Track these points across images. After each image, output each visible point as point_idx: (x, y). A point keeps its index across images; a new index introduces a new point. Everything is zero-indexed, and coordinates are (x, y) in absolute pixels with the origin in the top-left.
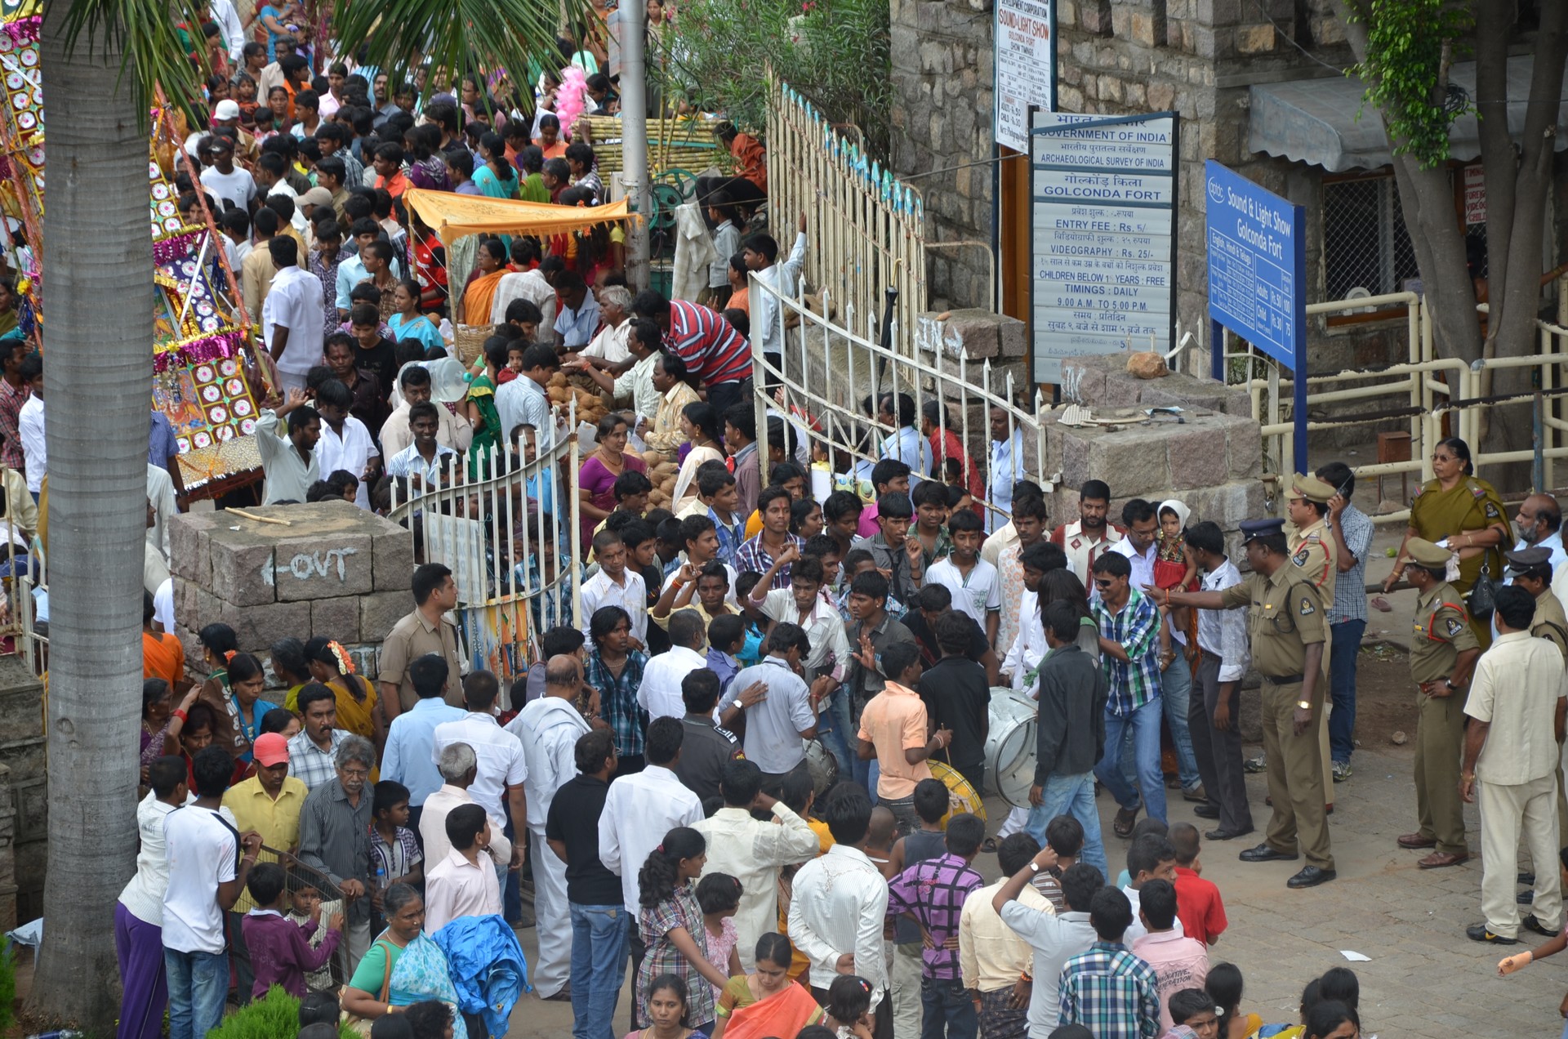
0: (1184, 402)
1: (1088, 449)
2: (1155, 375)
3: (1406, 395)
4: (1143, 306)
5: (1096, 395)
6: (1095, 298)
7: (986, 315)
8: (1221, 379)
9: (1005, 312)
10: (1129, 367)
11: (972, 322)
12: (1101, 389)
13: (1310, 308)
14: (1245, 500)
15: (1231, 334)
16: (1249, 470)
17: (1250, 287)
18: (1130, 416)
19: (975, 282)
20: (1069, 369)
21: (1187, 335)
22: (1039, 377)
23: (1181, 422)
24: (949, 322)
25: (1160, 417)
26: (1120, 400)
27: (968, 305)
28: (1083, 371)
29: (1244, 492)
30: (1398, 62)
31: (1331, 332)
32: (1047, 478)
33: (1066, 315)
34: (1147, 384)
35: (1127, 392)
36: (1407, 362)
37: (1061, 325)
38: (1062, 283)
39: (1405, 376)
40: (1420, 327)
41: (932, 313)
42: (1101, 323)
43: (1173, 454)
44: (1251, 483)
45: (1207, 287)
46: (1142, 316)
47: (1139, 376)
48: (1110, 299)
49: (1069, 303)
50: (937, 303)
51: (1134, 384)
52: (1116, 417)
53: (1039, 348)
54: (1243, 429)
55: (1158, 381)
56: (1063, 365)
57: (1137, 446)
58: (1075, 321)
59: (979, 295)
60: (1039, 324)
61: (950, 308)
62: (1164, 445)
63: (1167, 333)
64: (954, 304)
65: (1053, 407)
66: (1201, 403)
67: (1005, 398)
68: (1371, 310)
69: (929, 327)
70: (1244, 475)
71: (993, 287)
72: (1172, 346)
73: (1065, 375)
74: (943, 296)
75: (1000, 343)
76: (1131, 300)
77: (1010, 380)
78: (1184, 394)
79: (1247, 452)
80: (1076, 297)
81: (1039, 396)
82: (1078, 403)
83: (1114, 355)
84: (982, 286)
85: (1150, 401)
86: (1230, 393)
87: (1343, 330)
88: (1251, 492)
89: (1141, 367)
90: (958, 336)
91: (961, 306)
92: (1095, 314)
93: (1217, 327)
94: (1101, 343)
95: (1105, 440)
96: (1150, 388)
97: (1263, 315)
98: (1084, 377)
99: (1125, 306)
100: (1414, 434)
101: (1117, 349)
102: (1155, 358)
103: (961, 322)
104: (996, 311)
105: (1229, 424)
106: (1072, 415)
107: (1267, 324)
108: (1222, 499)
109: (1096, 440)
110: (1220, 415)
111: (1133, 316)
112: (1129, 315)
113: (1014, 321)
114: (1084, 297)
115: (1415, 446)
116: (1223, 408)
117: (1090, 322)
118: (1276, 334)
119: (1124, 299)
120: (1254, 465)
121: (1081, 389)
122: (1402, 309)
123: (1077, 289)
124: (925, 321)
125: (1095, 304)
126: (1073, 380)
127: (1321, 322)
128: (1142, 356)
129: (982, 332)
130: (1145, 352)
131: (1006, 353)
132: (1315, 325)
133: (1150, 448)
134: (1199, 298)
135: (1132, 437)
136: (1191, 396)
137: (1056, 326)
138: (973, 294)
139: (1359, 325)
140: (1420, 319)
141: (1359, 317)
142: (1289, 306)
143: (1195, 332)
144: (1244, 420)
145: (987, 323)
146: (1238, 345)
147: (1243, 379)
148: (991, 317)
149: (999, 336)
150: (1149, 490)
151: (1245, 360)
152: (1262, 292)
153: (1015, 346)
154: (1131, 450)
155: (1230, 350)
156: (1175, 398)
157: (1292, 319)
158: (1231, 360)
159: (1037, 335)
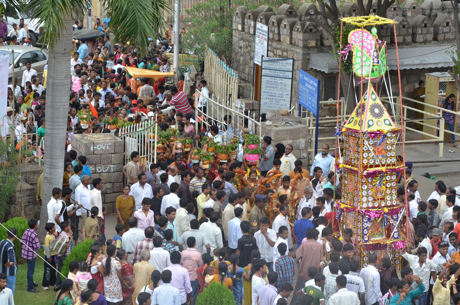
0: (292, 121)
1: (271, 130)
4: (284, 100)
5: (273, 119)
6: (274, 98)
7: (250, 100)
8: (300, 116)
9: (254, 100)
10: (281, 113)
11: (247, 101)
12: (274, 118)
13: (320, 102)
14: (304, 143)
15: (303, 107)
16: (306, 137)
17: (308, 97)
18: (280, 124)
19: (248, 93)
20: (268, 113)
23: (291, 125)
24: (242, 101)
25: (287, 124)
26: (278, 120)
27: (247, 98)
28: (271, 113)
29: (304, 141)
31: (325, 108)
32: (262, 136)
33: (268, 101)
34: (284, 117)
35: (280, 118)
36: (341, 115)
38: (267, 94)
39: (340, 118)
40: (344, 108)
41: (239, 99)
42: (275, 103)
43: (289, 132)
44: (306, 139)
45: (298, 97)
46: (284, 102)
47: (283, 115)
48: (277, 98)
49: (268, 99)
51: (282, 117)
52: (277, 124)
53: (261, 108)
54: (304, 128)
55: (287, 116)
59: (249, 96)
60: (262, 103)
62: (288, 130)
63: (289, 106)
64: (244, 97)
66: (296, 122)
67: (253, 118)
68: (334, 103)
70: (304, 138)
71: (252, 94)
72: (290, 109)
74: (241, 96)
76: (282, 99)
77: (254, 115)
78: (292, 119)
79: (305, 133)
80: (270, 97)
82: (269, 120)
84: (250, 94)
85: (285, 121)
86: (302, 120)
87: (327, 108)
88: (306, 141)
89: (283, 113)
90: (244, 104)
92: (274, 101)
93: (300, 105)
94: (275, 107)
95: (275, 129)
96: (285, 118)
97: (310, 103)
98: (271, 115)
99: (280, 100)
101: (278, 109)
102: (286, 111)
103: (245, 101)
105: (302, 126)
106: (268, 123)
107: (311, 105)
108: (299, 143)
109: (273, 128)
111: (282, 102)
113: (256, 102)
114: (272, 97)
116: (301, 123)
117: (273, 103)
118: (313, 108)
119: (280, 98)
120: (307, 135)
121: (270, 117)
122: (340, 104)
123: (270, 96)
124: (237, 101)
125: (274, 99)
126: (268, 115)
127: (323, 105)
129: (249, 104)
130: (284, 110)
131: (254, 108)
132: (321, 106)
133: (284, 131)
134: (296, 99)
135: (280, 128)
136: (294, 120)
137: (266, 103)
138: (248, 95)
139: (331, 107)
140: (344, 106)
141: (331, 105)
142: (316, 102)
143: (295, 106)
144: (305, 126)
145: (251, 102)
146: (304, 109)
147: (305, 117)
148: (251, 101)
149: (253, 105)
150: (284, 140)
151: (306, 113)
152: (310, 98)
153: (256, 107)
154: (280, 131)
155: (303, 111)
156: (290, 120)
157: (316, 104)
158: (303, 113)
159: (261, 105)
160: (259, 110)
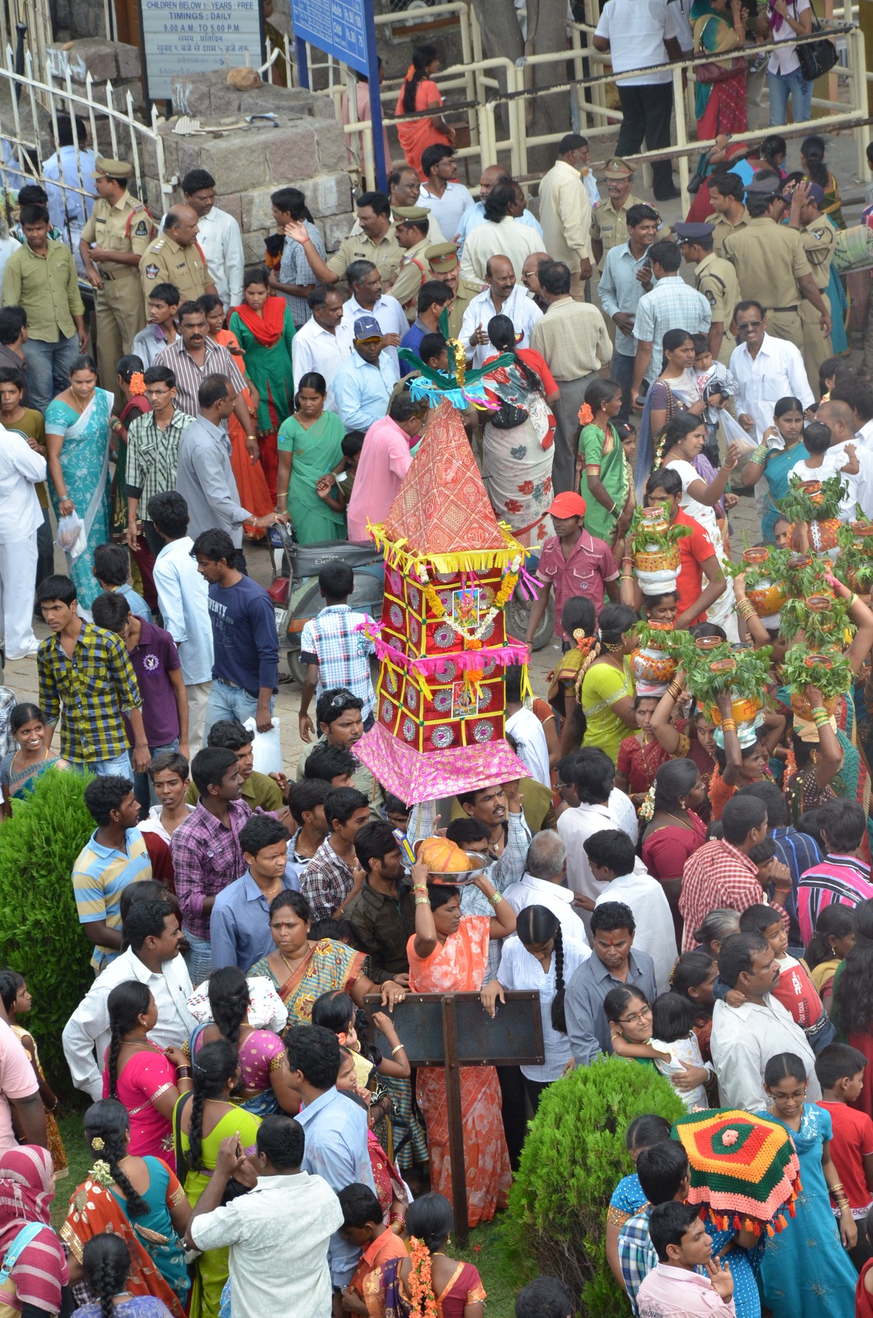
0: (277, 109)
1: (199, 154)
2: (251, 87)
3: (462, 90)
4: (237, 28)
5: (202, 108)
6: (196, 23)
7: (104, 42)
8: (307, 87)
9: (120, 39)
10: (229, 81)
11: (93, 50)
12: (206, 102)
13: (378, 19)
14: (335, 189)
15: (313, 48)
16: (336, 164)
17: (326, 7)
18: (233, 123)
19: (92, 15)
20: (178, 86)
21: (276, 51)
22: (153, 94)
23: (276, 126)
24: (73, 51)
25: (258, 123)
26: (223, 109)
27: (88, 35)
28: (190, 87)
29: (333, 183)
31: (396, 41)
32: (168, 181)
33: (172, 39)
34: (245, 96)
35: (229, 103)
36: (462, 63)
37: (168, 48)
38: (166, 12)
39: (461, 75)
40: (471, 33)
41: (58, 44)
42: (201, 44)
43: (272, 154)
44: (338, 174)
45: (290, 8)
46: (236, 36)
47: (238, 89)
48: (209, 23)
49: (174, 29)
50: (61, 35)
51: (234, 96)
52: (220, 125)
53: (151, 69)
54: (328, 129)
55: (254, 92)
56: (173, 82)
57: (242, 148)
58: (180, 44)
59: (97, 27)
60: (150, 48)
61: (73, 38)
62: (266, 146)
63: (258, 50)
64: (76, 35)
65: (167, 119)
66: (292, 109)
67: (126, 113)
68: (429, 19)
69: (56, 56)
70: (331, 168)
71: (108, 18)
72: (264, 60)
73: (175, 91)
74: (66, 28)
75: (118, 67)
76: (226, 23)
77: (129, 98)
78: (276, 102)
79: (334, 149)
80: (179, 23)
81: (154, 111)
82: (187, 114)
83: (215, 72)
84: (98, 18)
85: (249, 110)
86: (316, 99)
87: (407, 39)
88: (339, 183)
89: (239, 81)
90: (81, 63)
91: (81, 36)
92: (197, 37)
93: (301, 43)
94: (203, 61)
95: (212, 145)
96: (248, 98)
97: (338, 30)
98: (192, 92)
99: (221, 28)
100: (472, 125)
101: (218, 67)
102: (251, 72)
103: (82, 51)
104: (112, 39)
105: (317, 125)
106: (184, 125)
107: (343, 38)
108: (315, 190)
109: (206, 146)
110: (310, 119)
111: (229, 37)
112: (225, 36)
113: (128, 47)
114: (186, 23)
115: (472, 134)
116: (311, 112)
117: (193, 44)
118: (351, 46)
119: (220, 22)
121: (190, 103)
122: (454, 18)
123: (179, 16)
124: (52, 51)
125: (196, 28)
126: (182, 95)
127: (388, 33)
128: (239, 71)
129: (102, 58)
130: (241, 67)
131: (123, 75)
132: (383, 35)
133: (252, 150)
134: (283, 18)
135: (236, 142)
136: (283, 103)
137: (164, 49)
138: (91, 25)
139: (420, 34)
140: (470, 25)
141: (420, 27)
142: (360, 22)
143: (282, 47)
144: (329, 121)
145: (106, 50)
146: (319, 57)
147: (326, 86)
148: (109, 45)
149: (117, 61)
150: (254, 186)
151: (327, 69)
152: (337, 10)
153: (130, 69)
154: (235, 153)
155: (313, 62)
156: (270, 106)
157: (363, 32)
158: (314, 70)
159: (148, 58)
160: (144, 79)
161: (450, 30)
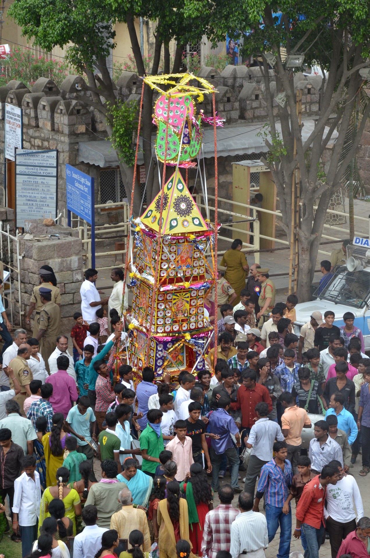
0: (60, 233)
1: (32, 246)
2: (51, 225)
3: (123, 231)
4: (48, 205)
5: (34, 231)
6: (34, 203)
7: (2, 207)
8: (70, 226)
9: (8, 207)
10: (44, 223)
12: (36, 229)
13: (96, 206)
14: (77, 261)
15: (73, 214)
16: (78, 253)
17: (79, 200)
18: (44, 237)
20: (27, 223)
21: (61, 214)
22: (18, 225)
23: (59, 239)
25: (53, 238)
26: (41, 232)
28: (31, 224)
29: (77, 259)
30: (121, 136)
31: (102, 213)
32: (20, 255)
33: (26, 208)
34: (49, 228)
35: (43, 230)
36: (124, 222)
37: (24, 210)
38: (25, 198)
39: (123, 226)
40: (127, 212)
42: (36, 210)
43: (57, 248)
44: (79, 256)
45: (66, 200)
46: (48, 208)
47: (47, 226)
48: (39, 203)
49: (27, 204)
51: (45, 228)
52: (40, 237)
53: (18, 217)
54: (77, 241)
55: (52, 227)
56: (25, 222)
57: (46, 245)
58: (28, 210)
60: (18, 210)
62: (54, 245)
63: (55, 213)
65: (22, 234)
66: (65, 233)
67: (6, 231)
68: (114, 207)
70: (77, 254)
71: (5, 200)
72: (56, 217)
73: (25, 225)
75: (7, 216)
76: (44, 203)
77: (8, 227)
78: (60, 231)
79: (78, 248)
80: (29, 202)
81: (17, 231)
82: (29, 233)
85: (50, 233)
86: (73, 231)
87: (106, 213)
88: (79, 259)
89: (47, 223)
92: (34, 207)
93: (69, 212)
94: (36, 216)
95: (37, 244)
96: (50, 229)
97: (82, 208)
98: (31, 226)
99: (43, 205)
100: (126, 243)
101: (40, 218)
102: (51, 220)
104: (6, 206)
105: (73, 240)
106: (27, 237)
107: (84, 211)
108: (71, 261)
109: (34, 244)
110: (70, 237)
111: (45, 208)
112: (44, 208)
113: (11, 209)
114: (31, 203)
115: (126, 246)
116: (71, 235)
117: (33, 210)
118: (86, 214)
119: (42, 203)
120: (80, 251)
121: (30, 229)
122: (122, 207)
123: (29, 200)
125: (34, 205)
126: (28, 227)
127: (99, 210)
128: (48, 220)
129: (2, 213)
130: (48, 218)
131: (9, 218)
132: (98, 211)
133: (50, 246)
134: (64, 203)
135: (45, 243)
136: (62, 231)
139: (110, 211)
140: (127, 210)
141: (110, 209)
142: (90, 206)
143: (63, 213)
144: (77, 238)
145: (3, 210)
146: (75, 217)
147: (77, 226)
148: (4, 208)
150: (50, 258)
151: (77, 221)
152: (82, 202)
153: (11, 217)
154: (44, 247)
155: (73, 218)
156: (57, 232)
157: (90, 210)
158: (73, 221)
159: (17, 213)
160: (15, 220)
161: (120, 210)
